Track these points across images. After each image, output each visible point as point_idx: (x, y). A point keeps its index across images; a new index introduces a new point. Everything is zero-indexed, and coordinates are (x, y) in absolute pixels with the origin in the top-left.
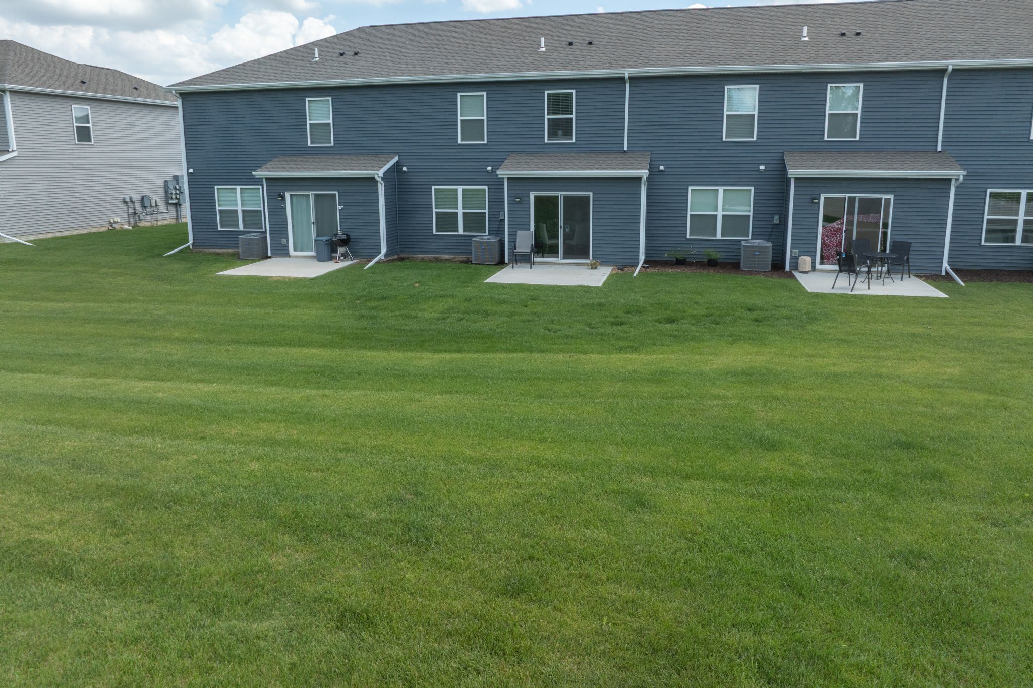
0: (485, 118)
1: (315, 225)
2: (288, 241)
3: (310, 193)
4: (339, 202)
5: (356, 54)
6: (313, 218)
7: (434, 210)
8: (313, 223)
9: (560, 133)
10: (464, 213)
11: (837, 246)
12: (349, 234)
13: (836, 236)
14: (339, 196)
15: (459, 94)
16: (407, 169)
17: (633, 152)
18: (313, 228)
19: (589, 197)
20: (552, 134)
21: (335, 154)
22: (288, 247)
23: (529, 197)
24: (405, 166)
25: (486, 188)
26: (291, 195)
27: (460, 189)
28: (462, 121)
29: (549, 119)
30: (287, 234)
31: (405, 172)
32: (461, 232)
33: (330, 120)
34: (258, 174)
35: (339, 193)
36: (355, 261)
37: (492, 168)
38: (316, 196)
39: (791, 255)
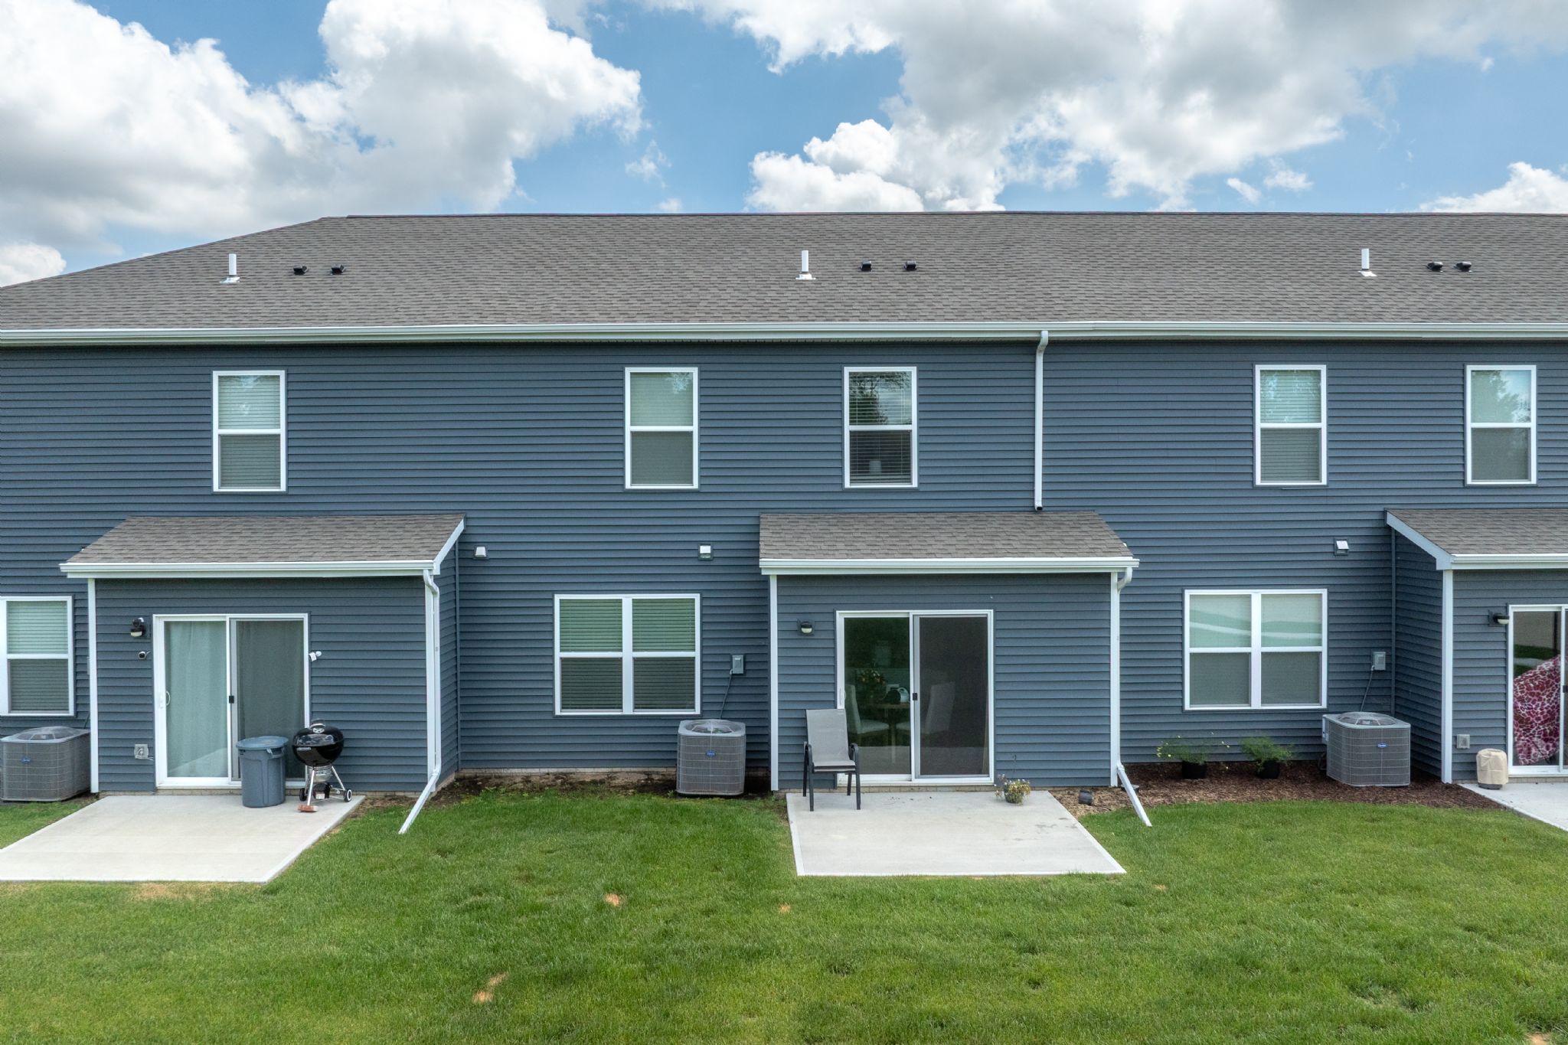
0: (694, 428)
1: (235, 705)
2: (152, 749)
3: (227, 617)
4: (311, 643)
5: (337, 271)
6: (230, 687)
7: (558, 655)
8: (232, 699)
9: (875, 465)
10: (636, 660)
11: (1546, 721)
12: (339, 727)
13: (1540, 699)
14: (311, 625)
15: (628, 371)
16: (488, 551)
17: (1057, 510)
18: (231, 713)
19: (983, 621)
20: (860, 468)
21: (289, 514)
22: (153, 766)
23: (834, 622)
24: (481, 544)
25: (697, 597)
26: (168, 625)
27: (627, 601)
28: (634, 434)
29: (852, 433)
30: (152, 731)
31: (482, 559)
32: (628, 708)
33: (278, 426)
34: (74, 567)
35: (310, 617)
36: (355, 801)
37: (713, 550)
38: (242, 625)
39: (1455, 746)
